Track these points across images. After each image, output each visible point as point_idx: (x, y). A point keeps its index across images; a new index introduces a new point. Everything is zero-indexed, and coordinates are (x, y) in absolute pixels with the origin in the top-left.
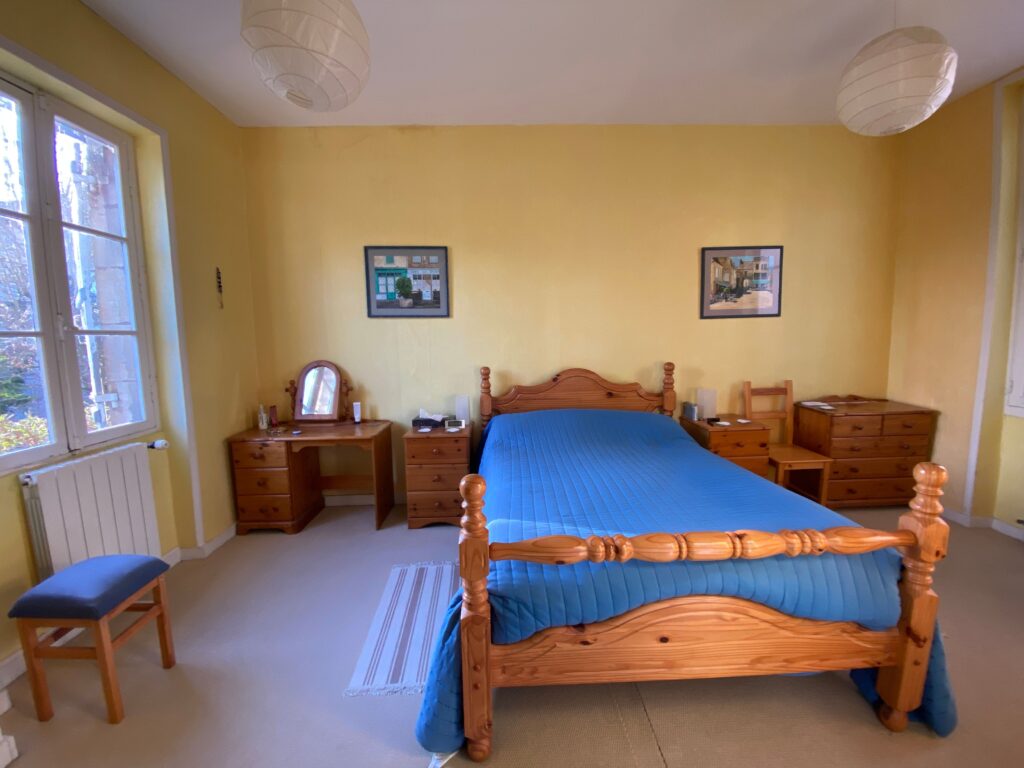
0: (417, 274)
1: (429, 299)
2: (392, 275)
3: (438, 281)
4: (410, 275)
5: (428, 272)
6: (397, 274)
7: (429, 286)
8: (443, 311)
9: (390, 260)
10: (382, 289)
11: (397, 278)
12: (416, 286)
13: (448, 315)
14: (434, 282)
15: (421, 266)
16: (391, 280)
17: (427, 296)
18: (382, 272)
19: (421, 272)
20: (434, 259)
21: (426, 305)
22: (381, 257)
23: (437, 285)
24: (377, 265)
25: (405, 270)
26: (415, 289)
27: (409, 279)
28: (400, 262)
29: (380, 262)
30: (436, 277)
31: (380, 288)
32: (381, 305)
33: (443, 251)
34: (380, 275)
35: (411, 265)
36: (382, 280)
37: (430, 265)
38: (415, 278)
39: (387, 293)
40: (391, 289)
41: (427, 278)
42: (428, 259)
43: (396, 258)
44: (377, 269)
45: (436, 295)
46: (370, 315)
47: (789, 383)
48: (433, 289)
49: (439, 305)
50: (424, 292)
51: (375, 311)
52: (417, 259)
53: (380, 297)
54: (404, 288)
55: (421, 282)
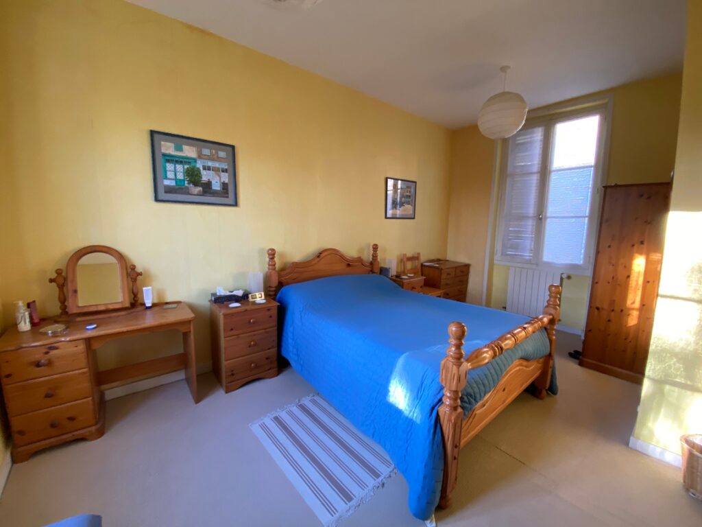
0: (206, 164)
1: (219, 189)
2: (181, 162)
3: (227, 174)
4: (199, 165)
5: (217, 165)
6: (186, 163)
7: (218, 178)
8: (230, 200)
9: (179, 149)
10: (170, 175)
11: (186, 167)
12: (205, 176)
13: (236, 204)
14: (222, 174)
15: (210, 158)
16: (180, 168)
17: (216, 186)
18: (170, 159)
19: (210, 164)
20: (222, 154)
21: (215, 194)
22: (168, 144)
23: (225, 178)
24: (163, 150)
25: (195, 160)
26: (205, 179)
27: (198, 169)
28: (189, 152)
29: (168, 148)
30: (225, 171)
31: (168, 173)
32: (169, 190)
33: (230, 149)
34: (168, 161)
35: (200, 156)
36: (170, 167)
37: (219, 159)
38: (204, 169)
39: (176, 179)
40: (180, 176)
41: (216, 170)
42: (217, 153)
43: (185, 147)
44: (164, 155)
45: (225, 186)
46: (157, 199)
47: (419, 254)
48: (222, 181)
49: (227, 195)
50: (213, 182)
51: (162, 195)
52: (206, 152)
53: (167, 182)
54: (193, 176)
55: (211, 172)
